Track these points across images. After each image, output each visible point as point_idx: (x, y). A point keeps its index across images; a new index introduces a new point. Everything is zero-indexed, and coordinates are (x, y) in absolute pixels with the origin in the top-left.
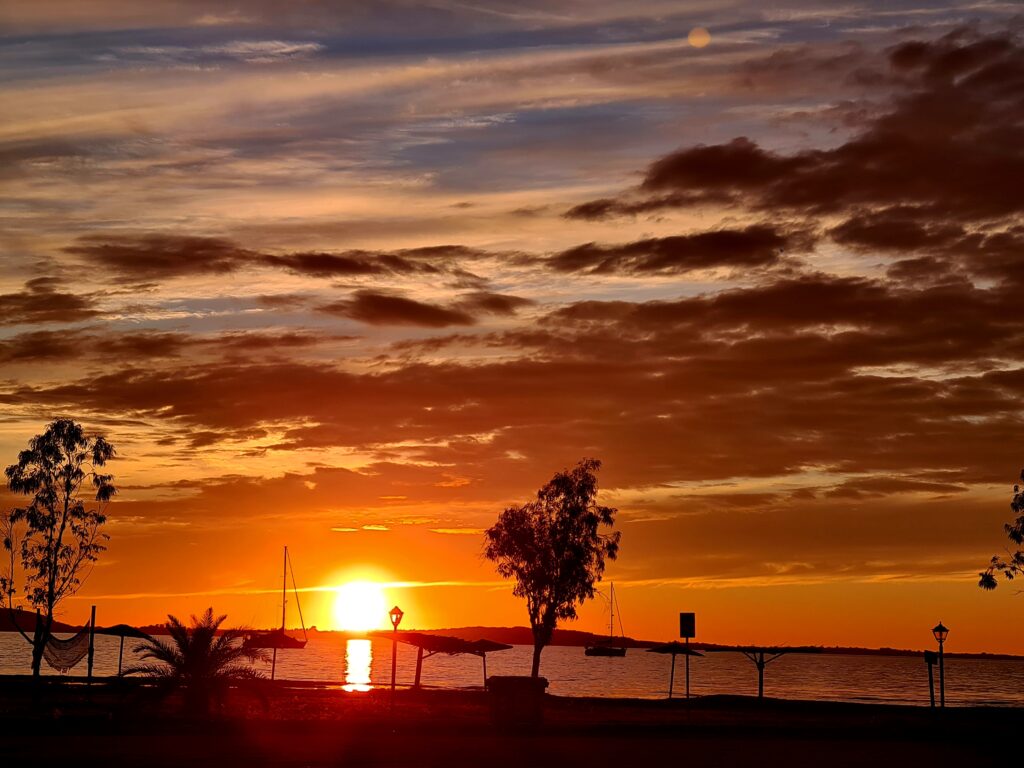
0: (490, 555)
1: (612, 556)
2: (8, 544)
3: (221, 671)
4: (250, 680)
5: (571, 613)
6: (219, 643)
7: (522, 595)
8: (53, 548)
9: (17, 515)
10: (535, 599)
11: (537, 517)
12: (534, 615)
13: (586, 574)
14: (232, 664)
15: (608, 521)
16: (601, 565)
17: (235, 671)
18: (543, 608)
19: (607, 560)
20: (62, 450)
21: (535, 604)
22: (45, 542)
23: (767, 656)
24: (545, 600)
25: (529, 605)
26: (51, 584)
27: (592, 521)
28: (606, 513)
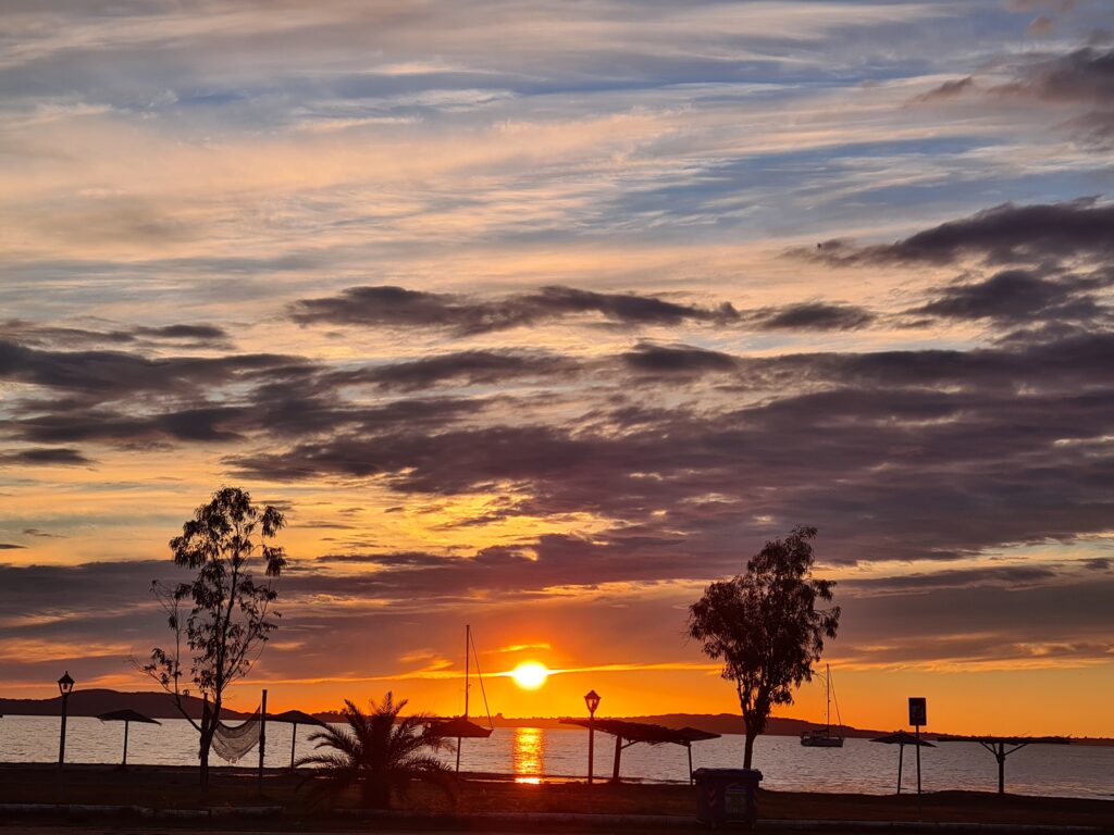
0: (696, 633)
1: (831, 633)
2: (173, 622)
3: (403, 761)
4: (434, 772)
5: (786, 697)
6: (400, 731)
7: (732, 677)
8: (221, 627)
9: (182, 592)
10: (746, 682)
11: (747, 591)
12: (745, 701)
13: (802, 654)
14: (414, 754)
15: (826, 594)
16: (819, 644)
17: (417, 762)
18: (755, 693)
19: (825, 639)
20: (230, 520)
21: (746, 687)
22: (212, 621)
23: (1007, 748)
24: (758, 683)
25: (739, 689)
26: (219, 666)
27: (807, 594)
28: (824, 586)
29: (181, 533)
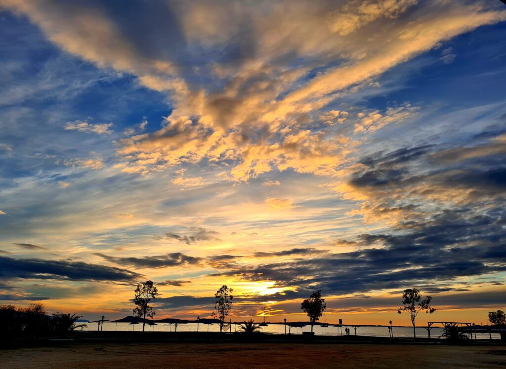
0: (302, 308)
1: (325, 308)
2: (215, 308)
3: (254, 331)
4: (259, 332)
5: (318, 319)
6: (253, 326)
7: (309, 316)
8: (223, 308)
9: (217, 302)
11: (310, 301)
12: (311, 319)
13: (320, 312)
15: (324, 301)
16: (323, 310)
18: (313, 318)
19: (324, 309)
20: (224, 290)
21: (311, 317)
23: (356, 327)
24: (313, 317)
26: (223, 315)
27: (321, 301)
28: (323, 300)
29: (216, 293)
